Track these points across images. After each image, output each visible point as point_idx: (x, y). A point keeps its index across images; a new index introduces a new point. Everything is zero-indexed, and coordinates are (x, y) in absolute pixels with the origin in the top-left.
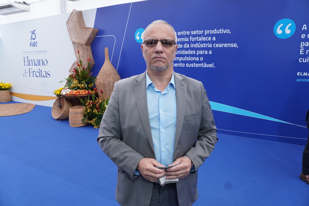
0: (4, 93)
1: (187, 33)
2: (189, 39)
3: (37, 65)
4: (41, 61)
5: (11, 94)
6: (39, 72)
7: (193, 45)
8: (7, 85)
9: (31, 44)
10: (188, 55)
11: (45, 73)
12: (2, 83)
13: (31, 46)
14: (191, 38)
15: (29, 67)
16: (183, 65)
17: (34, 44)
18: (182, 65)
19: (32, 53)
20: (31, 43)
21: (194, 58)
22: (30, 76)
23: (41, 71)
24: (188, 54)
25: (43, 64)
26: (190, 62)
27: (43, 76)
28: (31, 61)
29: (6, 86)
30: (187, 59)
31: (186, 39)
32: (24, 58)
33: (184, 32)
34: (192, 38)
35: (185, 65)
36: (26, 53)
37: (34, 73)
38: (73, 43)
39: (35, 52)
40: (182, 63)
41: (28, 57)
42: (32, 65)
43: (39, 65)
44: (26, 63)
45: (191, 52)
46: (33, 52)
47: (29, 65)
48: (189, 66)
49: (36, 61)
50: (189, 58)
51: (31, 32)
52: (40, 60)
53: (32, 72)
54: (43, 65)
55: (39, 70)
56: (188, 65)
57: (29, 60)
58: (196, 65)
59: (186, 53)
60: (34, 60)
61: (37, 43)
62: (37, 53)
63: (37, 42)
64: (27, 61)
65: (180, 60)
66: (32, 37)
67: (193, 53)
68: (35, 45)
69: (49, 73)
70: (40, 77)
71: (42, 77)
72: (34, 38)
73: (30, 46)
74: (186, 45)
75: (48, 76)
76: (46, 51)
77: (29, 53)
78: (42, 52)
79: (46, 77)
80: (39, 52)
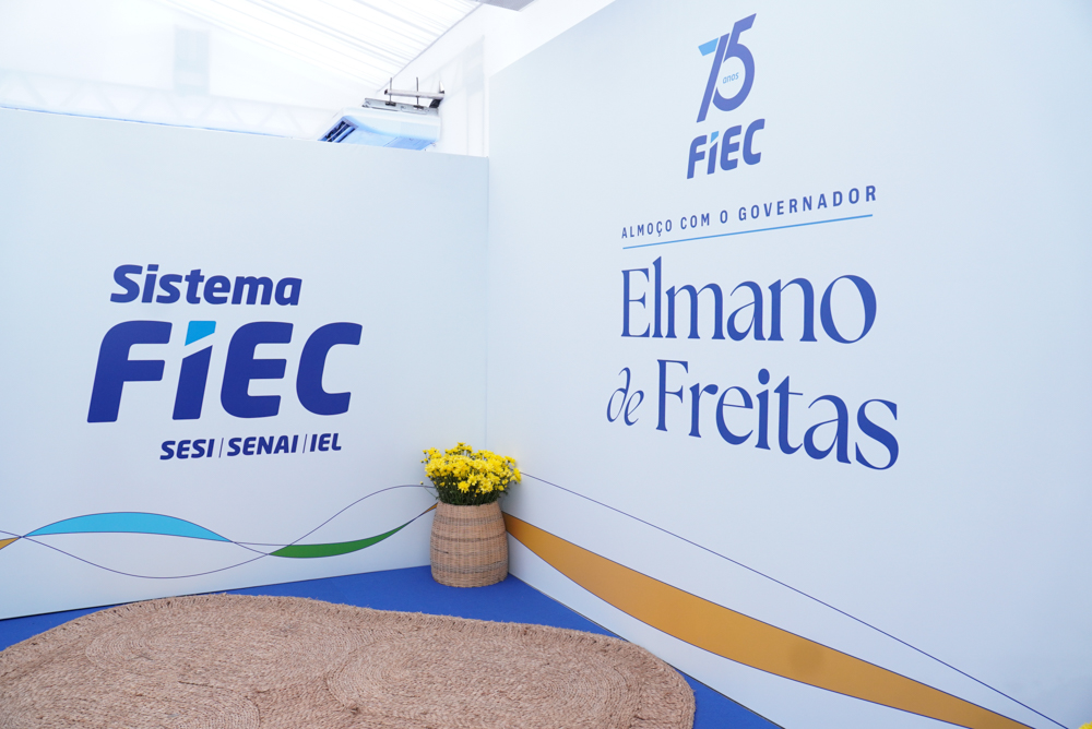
0: (467, 521)
3: (737, 336)
4: (793, 300)
5: (511, 526)
6: (763, 397)
8: (488, 466)
9: (699, 149)
11: (833, 412)
12: (466, 447)
13: (701, 166)
15: (663, 348)
17: (735, 147)
19: (701, 230)
20: (701, 140)
22: (662, 426)
23: (783, 389)
27: (796, 438)
28: (683, 300)
29: (479, 477)
32: (626, 274)
36: (645, 238)
37: (708, 403)
39: (733, 216)
41: (658, 263)
42: (694, 334)
43: (767, 330)
44: (642, 317)
46: (714, 218)
47: (664, 330)
49: (738, 302)
51: (705, 49)
52: (776, 289)
53: (688, 395)
54: (808, 336)
55: (764, 376)
57: (671, 293)
60: (716, 289)
61: (757, 134)
62: (750, 223)
63: (759, 124)
64: (651, 300)
66: (719, 85)
68: (737, 155)
69: (879, 416)
70: (763, 443)
71: (787, 449)
72: (728, 90)
73: (691, 174)
76: (871, 193)
77: (677, 232)
78: (815, 203)
79: (843, 457)
80: (779, 213)
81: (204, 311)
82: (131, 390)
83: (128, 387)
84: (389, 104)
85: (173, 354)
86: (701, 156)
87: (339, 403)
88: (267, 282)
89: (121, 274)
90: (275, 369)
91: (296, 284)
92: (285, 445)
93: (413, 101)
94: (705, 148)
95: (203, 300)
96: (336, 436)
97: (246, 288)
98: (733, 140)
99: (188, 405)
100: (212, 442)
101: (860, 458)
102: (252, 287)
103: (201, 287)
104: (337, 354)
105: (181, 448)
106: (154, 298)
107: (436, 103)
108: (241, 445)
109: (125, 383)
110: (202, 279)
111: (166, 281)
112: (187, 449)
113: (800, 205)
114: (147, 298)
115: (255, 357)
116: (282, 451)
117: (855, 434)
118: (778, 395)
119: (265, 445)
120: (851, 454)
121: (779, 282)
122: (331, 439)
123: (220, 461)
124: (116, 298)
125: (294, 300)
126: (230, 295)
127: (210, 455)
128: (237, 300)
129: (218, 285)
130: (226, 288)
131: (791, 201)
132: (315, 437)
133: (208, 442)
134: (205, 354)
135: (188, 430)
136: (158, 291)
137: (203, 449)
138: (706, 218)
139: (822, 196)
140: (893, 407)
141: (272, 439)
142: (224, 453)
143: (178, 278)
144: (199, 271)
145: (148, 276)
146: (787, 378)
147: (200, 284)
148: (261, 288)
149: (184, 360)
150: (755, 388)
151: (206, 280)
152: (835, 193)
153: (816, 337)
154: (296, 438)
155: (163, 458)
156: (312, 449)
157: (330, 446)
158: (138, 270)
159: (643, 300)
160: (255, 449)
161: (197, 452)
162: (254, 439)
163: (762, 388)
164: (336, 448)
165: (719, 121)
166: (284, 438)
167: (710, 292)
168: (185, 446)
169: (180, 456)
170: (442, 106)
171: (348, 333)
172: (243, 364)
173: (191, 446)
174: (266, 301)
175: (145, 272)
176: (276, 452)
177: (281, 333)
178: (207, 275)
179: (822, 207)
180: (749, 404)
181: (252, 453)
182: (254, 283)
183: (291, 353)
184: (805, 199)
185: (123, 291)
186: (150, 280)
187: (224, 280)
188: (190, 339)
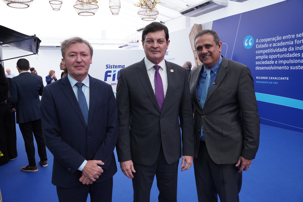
1: (292, 36)
2: (294, 42)
7: (297, 48)
10: (292, 58)
14: (295, 41)
16: (288, 68)
18: (286, 68)
21: (298, 60)
24: (293, 56)
26: (294, 65)
30: (291, 62)
31: (291, 42)
33: (289, 36)
34: (297, 41)
35: (290, 68)
38: (193, 51)
40: (286, 66)
45: (295, 55)
48: (293, 69)
50: (293, 61)
56: (292, 67)
58: (301, 68)
59: (291, 56)
65: (285, 63)
67: (298, 55)
74: (290, 48)
76: (174, 59)
81: (115, 69)
83: (108, 77)
84: (132, 42)
85: (112, 74)
88: (121, 66)
91: (124, 66)
93: (135, 41)
99: (114, 79)
103: (114, 67)
107: (138, 41)
111: (111, 66)
124: (106, 68)
126: (117, 67)
128: (118, 68)
134: (115, 74)
136: (110, 67)
137: (115, 84)
144: (114, 65)
158: (108, 65)
170: (139, 42)
174: (121, 68)
182: (120, 66)
186: (109, 66)
187: (117, 66)
188: (114, 72)
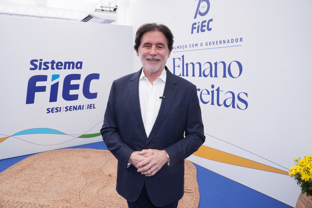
3: (205, 76)
4: (220, 67)
6: (213, 92)
9: (195, 26)
11: (231, 95)
13: (195, 31)
17: (205, 26)
19: (195, 48)
20: (195, 24)
23: (218, 90)
25: (227, 72)
27: (221, 102)
28: (190, 67)
32: (174, 59)
36: (179, 50)
39: (204, 44)
41: (183, 57)
42: (193, 75)
43: (213, 74)
46: (199, 45)
49: (206, 67)
52: (216, 64)
54: (225, 76)
55: (213, 87)
57: (187, 64)
60: (200, 64)
61: (211, 23)
62: (209, 46)
63: (211, 20)
64: (181, 66)
66: (200, 9)
68: (205, 28)
69: (243, 96)
70: (213, 104)
71: (219, 105)
72: (203, 11)
73: (192, 33)
75: (242, 105)
76: (241, 39)
77: (188, 48)
78: (226, 42)
79: (234, 107)
80: (217, 44)
81: (56, 72)
82: (37, 94)
84: (102, 10)
85: (48, 84)
86: (195, 28)
87: (94, 96)
88: (73, 63)
89: (32, 62)
90: (76, 87)
91: (81, 63)
92: (80, 108)
93: (109, 9)
94: (196, 26)
95: (56, 69)
96: (94, 105)
97: (67, 65)
98: (204, 24)
99: (53, 98)
100: (60, 108)
101: (238, 107)
102: (69, 65)
103: (55, 65)
104: (93, 82)
105: (52, 110)
106: (42, 69)
107: (115, 10)
108: (68, 108)
109: (36, 93)
110: (55, 63)
111: (45, 64)
112: (54, 110)
113: (222, 42)
114: (40, 69)
115: (71, 84)
116: (79, 109)
117: (237, 101)
118: (217, 91)
119: (75, 108)
120: (236, 106)
121: (217, 62)
122: (93, 106)
123: (63, 113)
124: (31, 69)
125: (81, 68)
126: (63, 67)
127: (60, 111)
128: (65, 68)
129: (60, 64)
130: (62, 65)
131: (220, 41)
132: (88, 105)
133: (59, 108)
135: (54, 105)
136: (43, 66)
137: (58, 110)
138: (196, 45)
139: (228, 40)
140: (246, 94)
141: (77, 106)
142: (64, 111)
143: (48, 63)
144: (54, 60)
145: (40, 62)
146: (219, 87)
147: (54, 64)
148: (71, 65)
149: (52, 86)
150: (210, 90)
151: (56, 63)
152: (232, 39)
153: (227, 76)
154: (83, 106)
155: (47, 113)
156: (88, 108)
157: (92, 107)
158: (37, 61)
159: (179, 66)
160: (72, 109)
161: (57, 111)
162: (72, 106)
163: (212, 89)
164: (94, 108)
165: (200, 19)
166: (80, 106)
167: (198, 64)
168: (53, 109)
169: (52, 112)
170: (117, 11)
171: (96, 76)
172: (68, 86)
173: (55, 109)
174: (73, 68)
175: (39, 61)
176: (78, 110)
177: (78, 77)
178: (56, 61)
179: (228, 43)
180: (209, 93)
181: (71, 110)
182: (69, 63)
183: (81, 82)
184: (224, 41)
185: (33, 67)
186: (41, 64)
188: (53, 80)
